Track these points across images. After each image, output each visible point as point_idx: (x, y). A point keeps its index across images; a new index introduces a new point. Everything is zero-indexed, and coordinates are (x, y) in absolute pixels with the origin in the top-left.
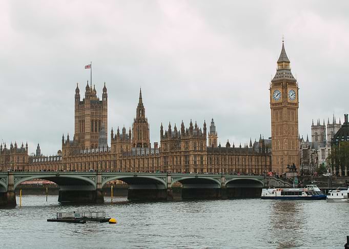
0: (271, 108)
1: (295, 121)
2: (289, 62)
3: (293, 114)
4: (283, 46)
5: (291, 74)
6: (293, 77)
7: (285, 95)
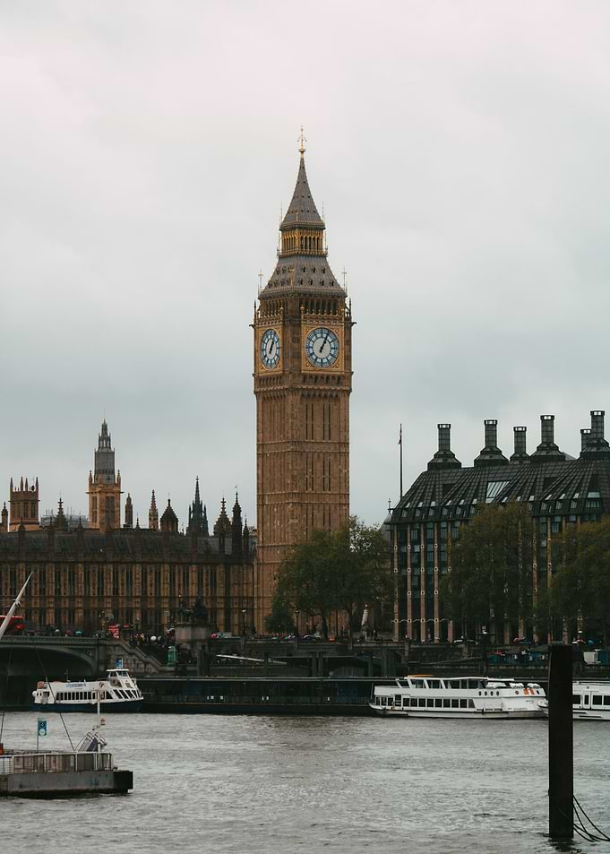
0: (255, 393)
1: (335, 439)
2: (321, 228)
3: (327, 414)
4: (302, 168)
5: (325, 270)
6: (333, 283)
7: (292, 350)
